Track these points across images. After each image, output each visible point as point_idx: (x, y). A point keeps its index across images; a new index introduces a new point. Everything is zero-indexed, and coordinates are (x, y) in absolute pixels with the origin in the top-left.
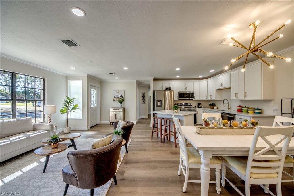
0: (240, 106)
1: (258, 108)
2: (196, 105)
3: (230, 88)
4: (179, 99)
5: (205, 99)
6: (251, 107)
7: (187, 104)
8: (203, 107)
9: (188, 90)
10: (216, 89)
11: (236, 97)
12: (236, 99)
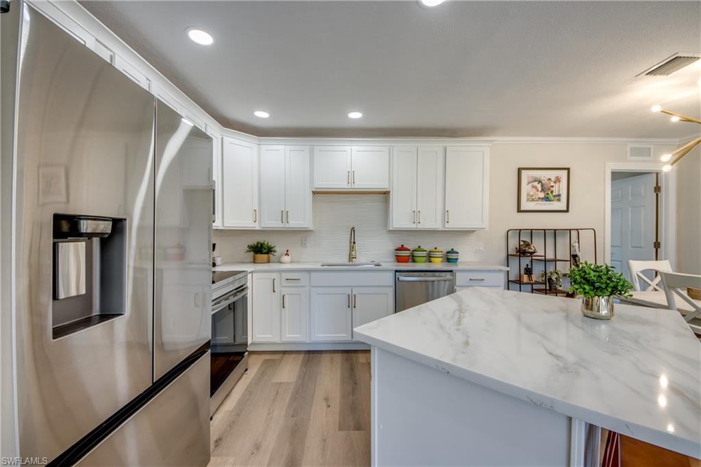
0: (402, 246)
1: (452, 249)
3: (388, 193)
6: (436, 248)
10: (314, 190)
11: (414, 222)
12: (413, 226)
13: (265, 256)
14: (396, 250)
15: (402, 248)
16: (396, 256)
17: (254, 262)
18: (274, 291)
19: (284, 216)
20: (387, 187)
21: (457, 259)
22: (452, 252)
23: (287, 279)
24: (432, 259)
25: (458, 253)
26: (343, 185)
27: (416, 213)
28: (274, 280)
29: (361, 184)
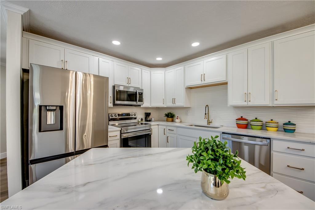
0: (242, 117)
1: (289, 122)
2: (143, 117)
3: (226, 83)
4: (114, 105)
5: (161, 105)
6: (272, 120)
7: (128, 114)
8: (153, 119)
9: (132, 84)
10: (186, 87)
11: (245, 101)
12: (245, 104)
13: (170, 119)
14: (237, 120)
15: (242, 119)
16: (237, 124)
17: (167, 121)
18: (164, 134)
19: (174, 101)
20: (225, 80)
21: (294, 130)
22: (289, 123)
23: (169, 130)
24: (268, 128)
25: (295, 125)
26: (198, 82)
27: (247, 95)
28: (164, 129)
29: (209, 80)
